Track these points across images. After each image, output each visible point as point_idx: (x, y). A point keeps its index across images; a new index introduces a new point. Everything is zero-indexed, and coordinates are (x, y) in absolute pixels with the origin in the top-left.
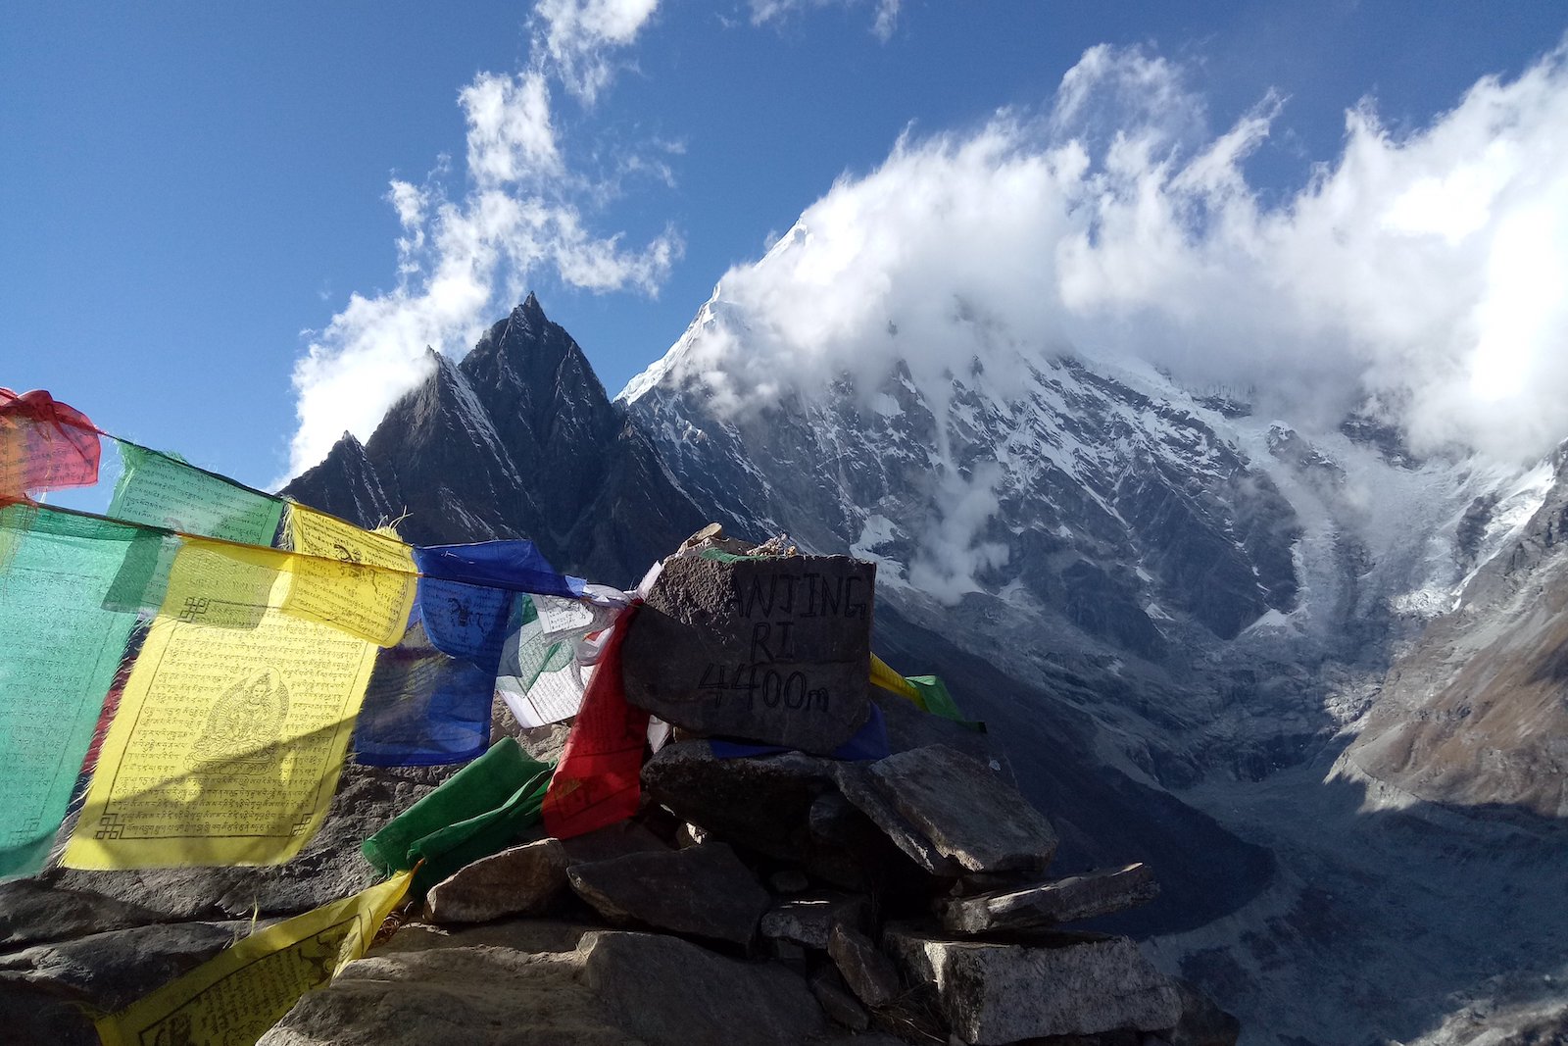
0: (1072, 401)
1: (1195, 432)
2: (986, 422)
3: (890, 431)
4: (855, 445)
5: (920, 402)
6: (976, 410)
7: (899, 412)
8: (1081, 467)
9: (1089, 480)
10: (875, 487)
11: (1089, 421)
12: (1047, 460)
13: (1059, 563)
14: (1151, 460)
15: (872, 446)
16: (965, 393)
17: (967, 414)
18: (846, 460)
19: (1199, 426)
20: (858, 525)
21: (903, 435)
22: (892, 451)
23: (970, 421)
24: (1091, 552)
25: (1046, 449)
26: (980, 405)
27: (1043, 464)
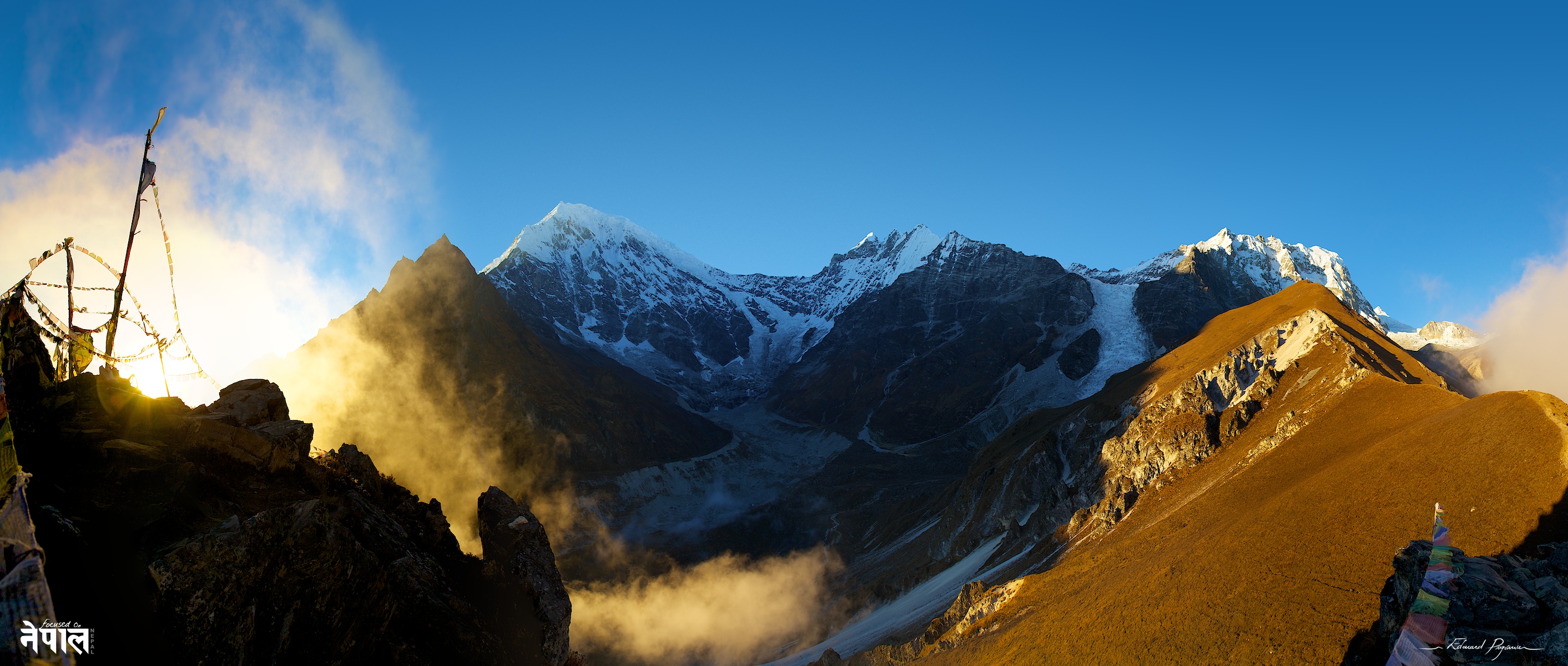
0: (672, 279)
1: (718, 294)
2: (636, 284)
3: (597, 285)
4: (581, 290)
5: (610, 275)
6: (633, 279)
7: (601, 278)
8: (674, 303)
9: (677, 308)
10: (589, 306)
11: (678, 287)
12: (661, 299)
13: (663, 336)
14: (701, 303)
15: (589, 291)
16: (628, 273)
17: (629, 280)
18: (577, 296)
19: (720, 293)
20: (582, 319)
21: (602, 287)
22: (597, 292)
23: (630, 283)
24: (676, 333)
25: (660, 296)
26: (634, 278)
27: (659, 301)
